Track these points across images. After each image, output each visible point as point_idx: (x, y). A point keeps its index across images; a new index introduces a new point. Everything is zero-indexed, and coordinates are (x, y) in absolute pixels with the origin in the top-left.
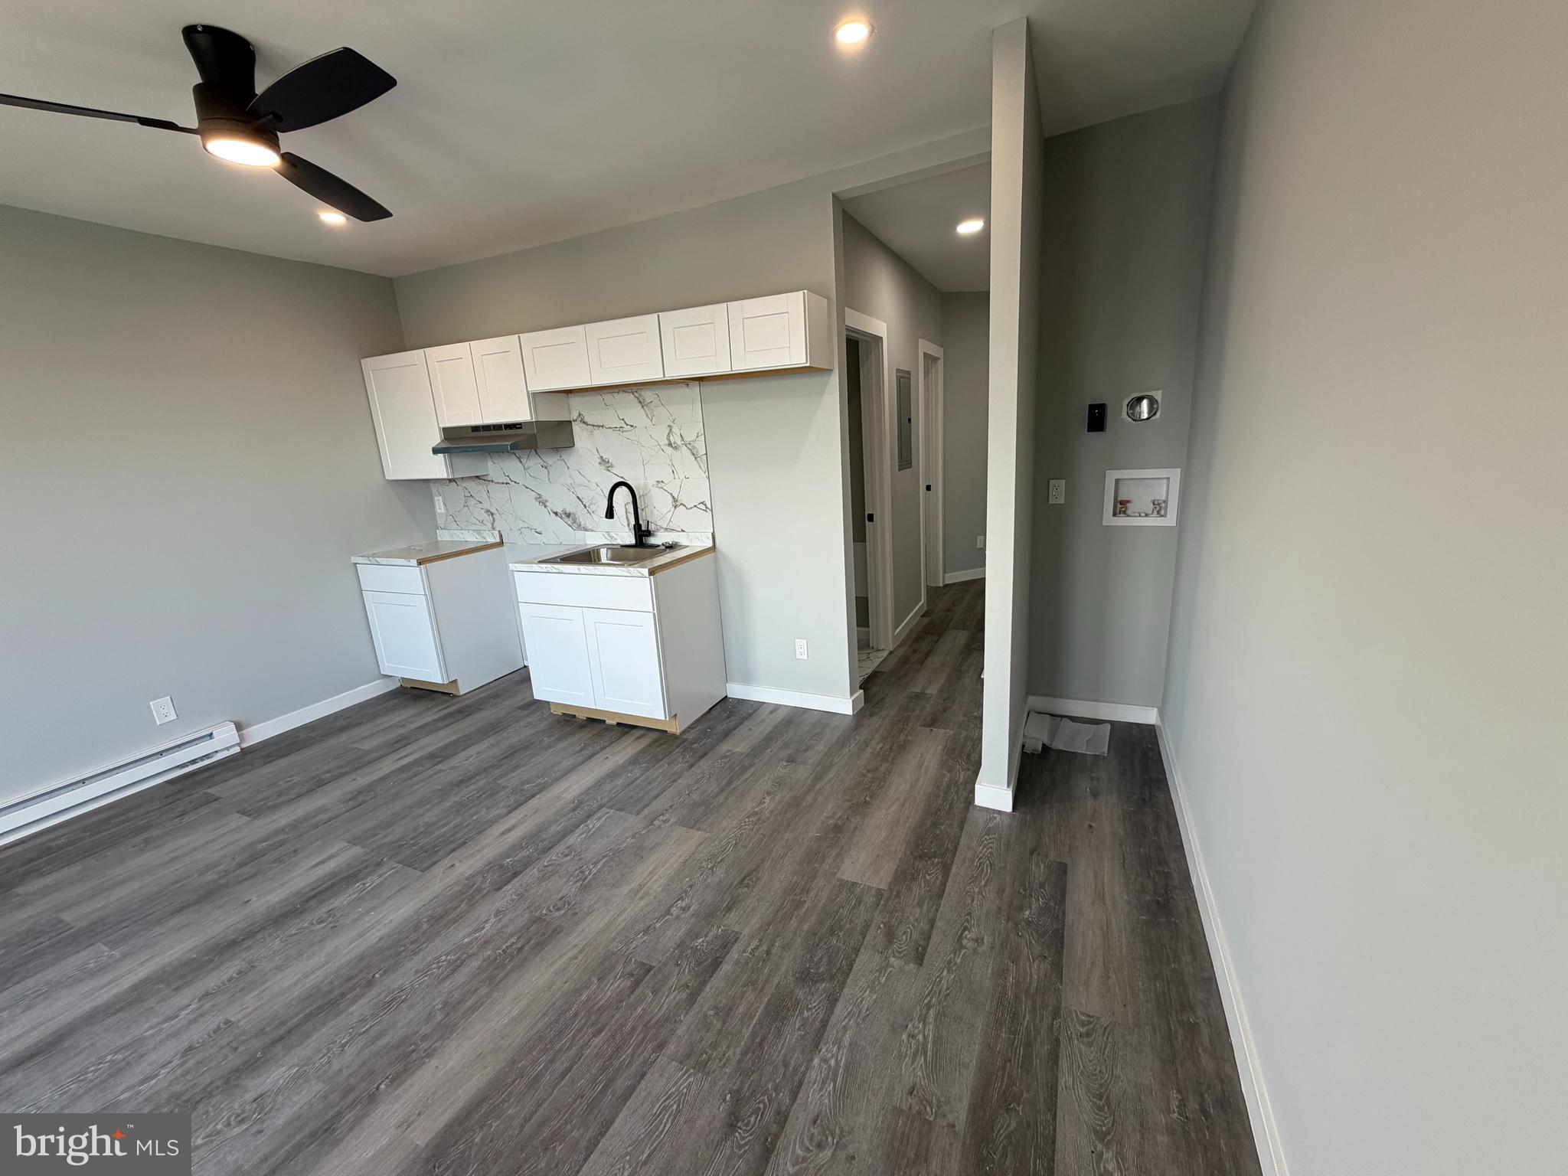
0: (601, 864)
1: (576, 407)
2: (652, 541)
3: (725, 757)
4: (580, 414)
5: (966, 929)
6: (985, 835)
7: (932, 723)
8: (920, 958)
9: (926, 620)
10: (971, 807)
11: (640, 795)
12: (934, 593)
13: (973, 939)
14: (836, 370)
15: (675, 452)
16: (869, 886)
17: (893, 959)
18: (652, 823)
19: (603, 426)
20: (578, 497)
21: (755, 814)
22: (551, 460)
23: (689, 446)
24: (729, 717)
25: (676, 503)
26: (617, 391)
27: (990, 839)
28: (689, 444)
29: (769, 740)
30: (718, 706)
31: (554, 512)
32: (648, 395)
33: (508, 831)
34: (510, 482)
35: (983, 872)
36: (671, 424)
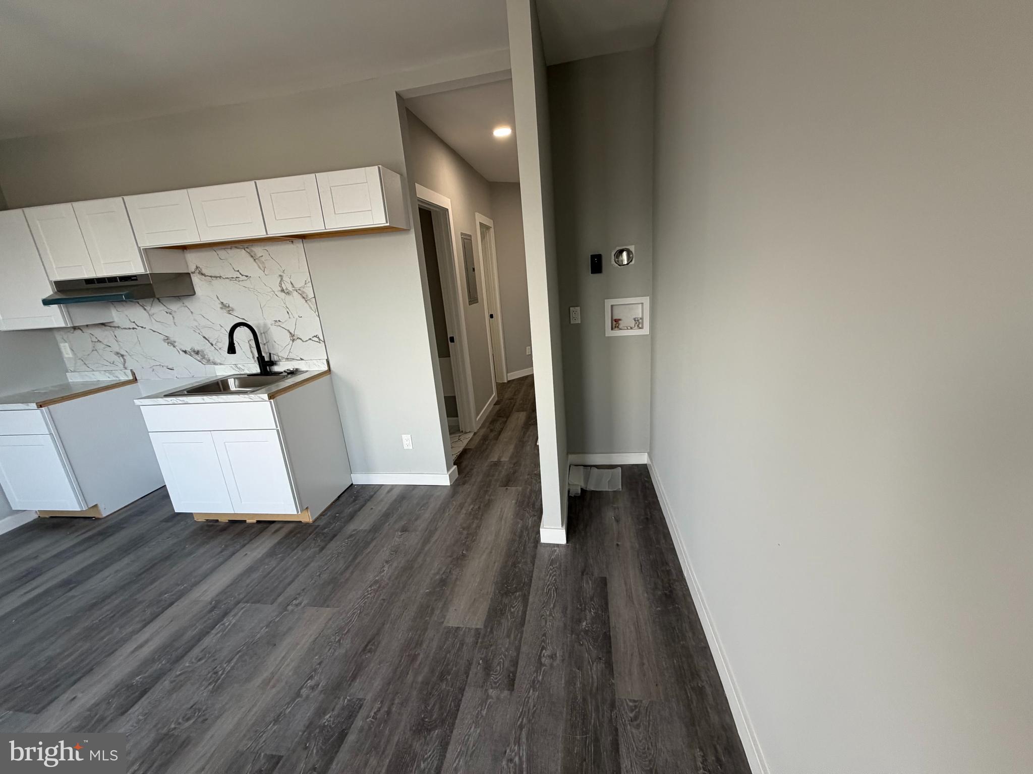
0: (235, 660)
1: (192, 261)
2: (276, 369)
3: (351, 536)
4: (197, 267)
5: (543, 648)
6: (550, 565)
7: (508, 482)
8: (511, 684)
9: (498, 407)
10: (539, 545)
11: (275, 585)
12: (502, 387)
13: (549, 656)
14: (413, 230)
15: (287, 296)
16: (469, 628)
17: (491, 690)
18: (285, 609)
19: (220, 277)
20: (204, 337)
21: (376, 582)
22: (175, 307)
23: (299, 291)
24: (355, 500)
25: (292, 336)
26: (229, 247)
27: (554, 568)
28: (299, 290)
29: (387, 515)
30: (345, 493)
31: (183, 351)
32: (258, 250)
33: (141, 646)
34: (136, 327)
35: (551, 597)
36: (282, 274)
